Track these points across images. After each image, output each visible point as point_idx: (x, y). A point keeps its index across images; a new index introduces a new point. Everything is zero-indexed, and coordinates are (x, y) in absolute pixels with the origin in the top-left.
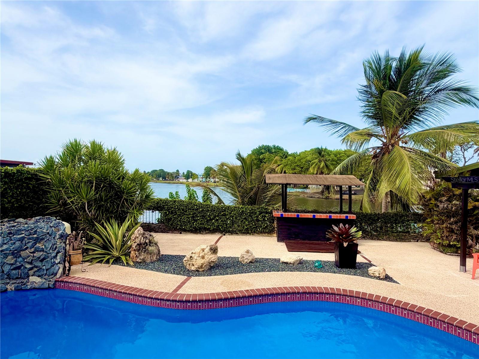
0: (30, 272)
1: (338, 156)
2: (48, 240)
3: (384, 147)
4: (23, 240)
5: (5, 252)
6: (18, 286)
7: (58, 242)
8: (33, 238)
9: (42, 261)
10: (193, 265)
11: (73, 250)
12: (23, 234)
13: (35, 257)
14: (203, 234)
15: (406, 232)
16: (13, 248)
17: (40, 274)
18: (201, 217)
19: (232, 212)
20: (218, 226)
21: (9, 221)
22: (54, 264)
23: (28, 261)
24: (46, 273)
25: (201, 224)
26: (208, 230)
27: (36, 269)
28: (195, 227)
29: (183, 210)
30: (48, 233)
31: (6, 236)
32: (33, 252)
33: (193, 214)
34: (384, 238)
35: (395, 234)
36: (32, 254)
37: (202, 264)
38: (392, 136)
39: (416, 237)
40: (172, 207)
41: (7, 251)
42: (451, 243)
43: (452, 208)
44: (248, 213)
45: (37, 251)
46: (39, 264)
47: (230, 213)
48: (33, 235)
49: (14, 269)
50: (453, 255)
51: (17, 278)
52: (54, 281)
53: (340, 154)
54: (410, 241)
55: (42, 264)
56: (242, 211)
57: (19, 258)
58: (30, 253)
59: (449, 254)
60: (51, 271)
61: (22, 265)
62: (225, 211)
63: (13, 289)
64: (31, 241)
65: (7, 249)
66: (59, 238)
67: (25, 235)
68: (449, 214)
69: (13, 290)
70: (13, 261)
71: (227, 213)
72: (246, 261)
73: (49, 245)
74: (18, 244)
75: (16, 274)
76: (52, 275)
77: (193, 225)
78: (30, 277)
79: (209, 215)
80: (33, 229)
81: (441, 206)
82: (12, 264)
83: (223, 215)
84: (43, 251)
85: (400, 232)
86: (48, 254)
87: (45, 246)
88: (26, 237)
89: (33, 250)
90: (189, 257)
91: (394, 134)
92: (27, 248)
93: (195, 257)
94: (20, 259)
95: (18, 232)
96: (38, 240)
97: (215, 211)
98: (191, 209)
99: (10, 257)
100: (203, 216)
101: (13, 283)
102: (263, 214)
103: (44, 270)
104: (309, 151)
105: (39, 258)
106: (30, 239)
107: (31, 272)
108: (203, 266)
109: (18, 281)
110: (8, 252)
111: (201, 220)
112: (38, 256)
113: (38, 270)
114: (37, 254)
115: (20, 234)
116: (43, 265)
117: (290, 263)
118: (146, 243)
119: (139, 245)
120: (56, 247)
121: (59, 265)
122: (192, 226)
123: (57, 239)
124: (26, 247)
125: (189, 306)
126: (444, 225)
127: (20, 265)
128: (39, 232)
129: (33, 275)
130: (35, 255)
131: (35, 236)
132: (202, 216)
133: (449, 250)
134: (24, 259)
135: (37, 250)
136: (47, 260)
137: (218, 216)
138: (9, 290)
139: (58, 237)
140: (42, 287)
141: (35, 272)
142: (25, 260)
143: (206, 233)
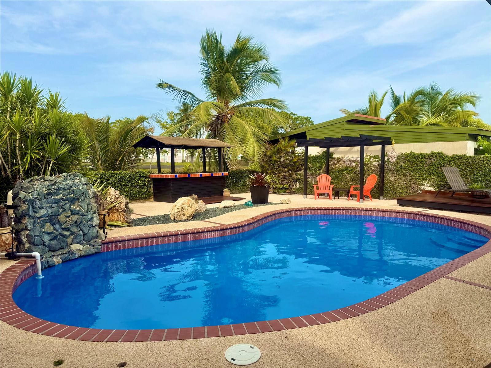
0: (68, 240)
2: (82, 200)
4: (60, 202)
5: (42, 219)
6: (65, 257)
7: (92, 201)
8: (70, 198)
9: (78, 226)
12: (61, 194)
13: (72, 221)
16: (51, 213)
17: (78, 241)
22: (91, 227)
23: (65, 227)
24: (84, 239)
27: (73, 236)
30: (84, 192)
31: (43, 198)
32: (69, 216)
36: (68, 219)
43: (287, 161)
46: (75, 229)
48: (71, 194)
49: (53, 239)
50: (283, 194)
51: (59, 249)
52: (100, 244)
55: (78, 230)
57: (56, 225)
58: (67, 217)
59: (282, 194)
60: (89, 235)
61: (60, 234)
63: (61, 261)
64: (68, 202)
65: (44, 215)
67: (63, 194)
69: (61, 263)
70: (51, 228)
73: (84, 206)
75: (58, 245)
76: (92, 239)
78: (71, 246)
80: (71, 187)
81: (282, 160)
82: (51, 233)
84: (79, 214)
86: (84, 216)
87: (80, 207)
88: (63, 197)
89: (69, 213)
90: (181, 208)
92: (64, 211)
93: (187, 207)
94: (58, 226)
95: (56, 191)
96: (73, 201)
99: (48, 225)
101: (58, 255)
103: (81, 235)
105: (76, 222)
106: (67, 200)
107: (70, 240)
109: (64, 251)
110: (46, 218)
112: (76, 220)
113: (76, 236)
114: (73, 218)
115: (59, 195)
116: (81, 229)
120: (91, 208)
121: (96, 227)
123: (91, 198)
124: (62, 210)
127: (58, 233)
128: (77, 191)
129: (72, 243)
130: (71, 219)
131: (72, 196)
134: (61, 225)
135: (73, 213)
136: (83, 223)
138: (57, 263)
139: (91, 195)
140: (90, 253)
141: (73, 239)
142: (63, 227)
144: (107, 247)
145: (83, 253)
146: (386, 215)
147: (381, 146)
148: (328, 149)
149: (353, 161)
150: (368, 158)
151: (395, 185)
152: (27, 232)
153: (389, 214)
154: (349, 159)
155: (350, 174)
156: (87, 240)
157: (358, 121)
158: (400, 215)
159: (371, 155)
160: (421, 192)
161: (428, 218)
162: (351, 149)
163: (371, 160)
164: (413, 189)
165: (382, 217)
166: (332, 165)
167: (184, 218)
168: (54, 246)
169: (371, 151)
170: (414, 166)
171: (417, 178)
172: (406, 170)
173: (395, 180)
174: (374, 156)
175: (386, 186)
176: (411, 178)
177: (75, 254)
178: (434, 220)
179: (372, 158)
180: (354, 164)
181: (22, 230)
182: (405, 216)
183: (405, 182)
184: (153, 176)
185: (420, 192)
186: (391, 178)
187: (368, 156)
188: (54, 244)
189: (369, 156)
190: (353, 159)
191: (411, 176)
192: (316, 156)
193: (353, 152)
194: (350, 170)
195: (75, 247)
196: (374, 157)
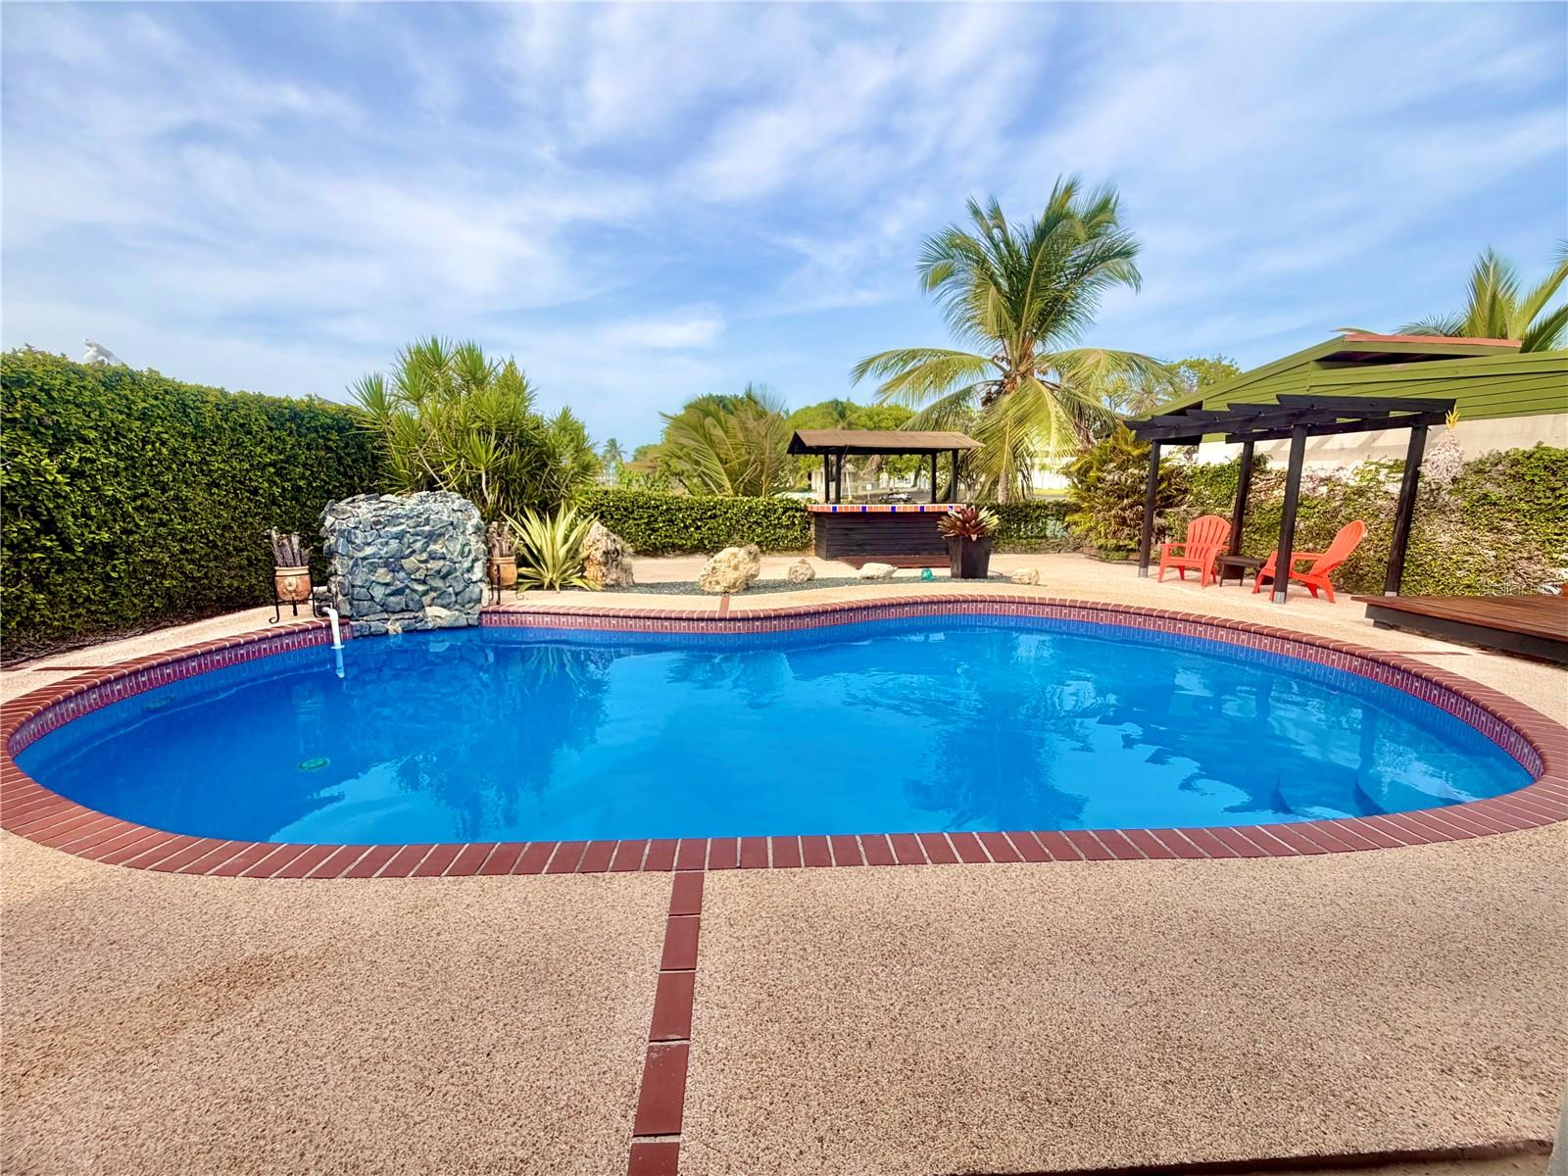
0: (424, 598)
1: (876, 419)
2: (451, 536)
3: (1006, 381)
4: (403, 537)
5: (370, 561)
6: (409, 624)
7: (471, 540)
8: (423, 532)
9: (444, 578)
10: (718, 583)
11: (502, 556)
12: (403, 524)
13: (431, 569)
14: (669, 558)
15: (1042, 538)
16: (387, 553)
17: (444, 602)
18: (664, 522)
19: (730, 511)
20: (702, 538)
21: (368, 499)
22: (469, 583)
23: (418, 577)
24: (456, 602)
25: (666, 536)
26: (679, 550)
27: (433, 594)
28: (655, 544)
29: (626, 509)
30: (452, 524)
31: (368, 529)
32: (425, 562)
33: (649, 517)
34: (1006, 549)
35: (1025, 542)
36: (423, 565)
37: (736, 580)
38: (1021, 358)
39: (1058, 545)
40: (602, 505)
41: (374, 558)
42: (1121, 543)
43: (1126, 480)
44: (761, 511)
45: (433, 559)
46: (438, 583)
47: (726, 513)
48: (424, 526)
49: (392, 594)
51: (402, 611)
52: (478, 612)
53: (878, 415)
54: (1048, 553)
55: (445, 584)
56: (750, 508)
57: (398, 572)
58: (420, 562)
59: (1116, 562)
60: (467, 595)
61: (407, 587)
62: (715, 508)
63: (400, 630)
64: (419, 538)
65: (374, 555)
66: (474, 533)
67: (408, 525)
68: (1120, 492)
69: (400, 632)
70: (388, 577)
71: (719, 513)
72: (801, 577)
73: (455, 546)
74: (394, 544)
75: (398, 603)
76: (469, 602)
77: (650, 538)
78: (428, 609)
79: (683, 517)
80: (422, 514)
81: (1109, 478)
82: (387, 585)
83: (710, 517)
84: (444, 558)
85: (1032, 538)
86: (455, 563)
87: (447, 548)
88: (408, 530)
89: (425, 556)
90: (710, 568)
91: (1025, 355)
92: (414, 552)
94: (402, 575)
95: (394, 519)
96: (432, 537)
97: (693, 509)
98: (642, 508)
99: (381, 571)
100: (671, 521)
101: (397, 620)
102: (790, 513)
103: (450, 594)
104: (816, 409)
105: (439, 572)
106: (418, 535)
107: (426, 600)
108: (738, 583)
109: (407, 615)
110: (377, 560)
111: (667, 530)
112: (437, 568)
113: (440, 594)
114: (434, 565)
115: (398, 525)
116: (448, 585)
117: (878, 578)
118: (617, 550)
119: (606, 553)
120: (470, 551)
121: (479, 584)
122: (647, 541)
123: (470, 535)
124: (410, 550)
125: (758, 626)
126: (1113, 512)
127: (402, 585)
128: (433, 522)
129: (430, 606)
130: (429, 566)
131: (427, 528)
132: (669, 521)
133: (1116, 555)
134: (409, 574)
135: (432, 557)
136: (454, 575)
137: (701, 520)
138: (391, 632)
139: (470, 530)
140: (457, 624)
141: (433, 599)
142: (412, 577)
143: (677, 556)
144: (491, 619)
145: (444, 623)
146: (1271, 648)
147: (1410, 429)
148: (1250, 447)
149: (1322, 480)
150: (1370, 471)
151: (1450, 559)
152: (339, 578)
153: (1283, 646)
154: (1311, 474)
155: (1308, 518)
156: (460, 601)
157: (1375, 355)
158: (1317, 652)
159: (1382, 462)
160: (1556, 591)
161: (1408, 679)
162: (1321, 444)
163: (1381, 478)
164: (1520, 576)
165: (1259, 651)
166: (1260, 492)
167: (718, 589)
168: (392, 605)
169: (1383, 449)
170: (1541, 495)
171: (1548, 540)
172: (1500, 511)
173: (1454, 541)
174: (1391, 463)
175: (1417, 560)
176: (1520, 537)
177: (426, 622)
178: (1426, 692)
179: (1386, 471)
180: (1324, 490)
181: (331, 575)
182: (1333, 661)
183: (1494, 553)
184: (815, 508)
185: (1552, 589)
186: (1437, 535)
187: (1371, 464)
188: (394, 603)
189: (1376, 464)
190: (1323, 475)
191: (1520, 533)
192: (1222, 469)
193: (1326, 451)
194: (1308, 507)
195: (432, 611)
196: (1390, 467)
